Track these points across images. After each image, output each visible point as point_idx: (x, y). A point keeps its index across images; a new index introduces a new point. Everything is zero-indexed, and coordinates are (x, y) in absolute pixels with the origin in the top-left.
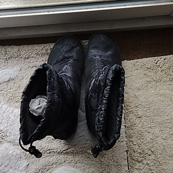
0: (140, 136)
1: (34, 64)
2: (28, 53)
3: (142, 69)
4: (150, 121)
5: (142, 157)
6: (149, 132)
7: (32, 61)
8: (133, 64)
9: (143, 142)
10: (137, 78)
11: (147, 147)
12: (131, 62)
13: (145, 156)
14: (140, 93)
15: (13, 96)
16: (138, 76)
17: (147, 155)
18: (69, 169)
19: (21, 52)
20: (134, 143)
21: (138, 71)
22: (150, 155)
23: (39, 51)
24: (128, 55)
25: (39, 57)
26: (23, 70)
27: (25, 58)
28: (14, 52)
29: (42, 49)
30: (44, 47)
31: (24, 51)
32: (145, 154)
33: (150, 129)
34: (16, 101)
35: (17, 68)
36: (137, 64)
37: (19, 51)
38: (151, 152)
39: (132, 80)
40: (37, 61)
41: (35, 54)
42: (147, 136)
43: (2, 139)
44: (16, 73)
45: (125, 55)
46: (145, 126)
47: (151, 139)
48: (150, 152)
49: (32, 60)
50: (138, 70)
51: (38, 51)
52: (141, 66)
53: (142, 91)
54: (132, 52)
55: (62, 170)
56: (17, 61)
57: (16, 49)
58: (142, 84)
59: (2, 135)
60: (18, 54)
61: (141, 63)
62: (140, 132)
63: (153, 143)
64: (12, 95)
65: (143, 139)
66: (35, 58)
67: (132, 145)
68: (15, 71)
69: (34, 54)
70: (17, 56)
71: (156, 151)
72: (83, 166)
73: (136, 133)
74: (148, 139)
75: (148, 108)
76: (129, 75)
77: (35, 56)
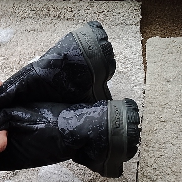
0: (159, 146)
1: (32, 26)
2: (25, 11)
3: (179, 53)
4: (178, 129)
5: (157, 175)
6: (174, 143)
7: (30, 23)
8: (167, 44)
9: (162, 156)
10: (169, 65)
11: (167, 164)
12: (164, 41)
13: (162, 175)
14: (170, 87)
15: (4, 66)
16: (171, 63)
17: (165, 173)
18: (61, 169)
19: (16, 9)
20: (149, 155)
21: (173, 56)
22: (168, 175)
23: (39, 10)
24: (162, 29)
25: (39, 18)
26: (18, 34)
27: (21, 18)
28: (8, 7)
29: (43, 8)
30: (45, 5)
31: (20, 8)
32: (162, 173)
33: (176, 140)
34: (6, 72)
35: (10, 30)
36: (174, 44)
37: (14, 6)
38: (172, 171)
39: (162, 67)
40: (36, 24)
41: (34, 13)
42: (169, 149)
44: (10, 37)
45: (158, 28)
46: (169, 135)
47: (174, 154)
48: (169, 171)
49: (30, 21)
50: (173, 54)
51: (37, 9)
52: (179, 48)
53: (174, 86)
54: (170, 26)
55: (52, 169)
56: (12, 21)
57: (10, 4)
58: (176, 75)
60: (13, 11)
61: (179, 44)
62: (161, 141)
63: (176, 160)
64: (2, 64)
65: (163, 152)
66: (34, 19)
67: (147, 156)
68: (8, 34)
69: (32, 13)
70: (11, 14)
71: (179, 171)
72: (78, 170)
73: (154, 141)
74: (171, 153)
75: (179, 111)
76: (159, 60)
77: (34, 15)
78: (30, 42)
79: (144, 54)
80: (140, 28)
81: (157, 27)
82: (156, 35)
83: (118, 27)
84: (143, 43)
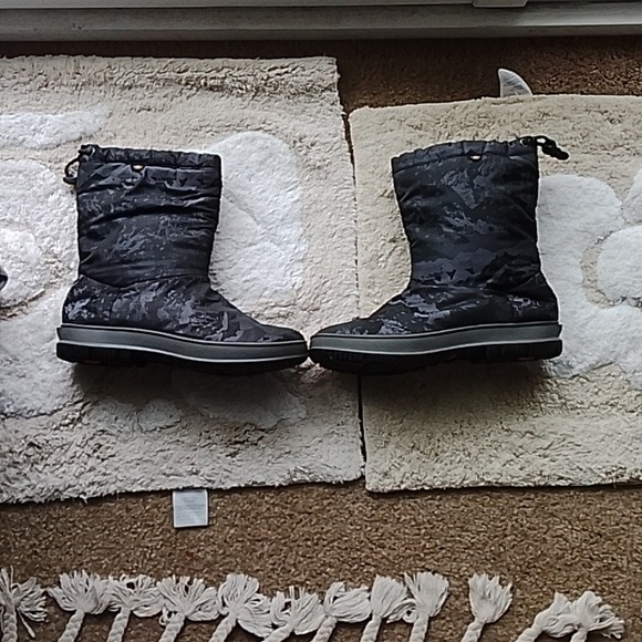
1: (145, 102)
2: (132, 74)
7: (140, 96)
12: (378, 112)
19: (114, 72)
21: (394, 135)
23: (159, 72)
24: (372, 96)
25: (157, 86)
26: (116, 116)
27: (124, 88)
28: (97, 69)
31: (122, 69)
35: (105, 109)
37: (109, 67)
39: (379, 153)
40: (152, 97)
41: (149, 78)
43: (57, 277)
44: (100, 122)
45: (365, 95)
49: (139, 93)
50: (394, 132)
51: (156, 70)
56: (103, 93)
57: (102, 64)
59: (57, 267)
60: (108, 75)
66: (148, 88)
68: (96, 117)
69: (145, 78)
70: (103, 80)
76: (372, 142)
77: (148, 82)
78: (142, 131)
79: (348, 138)
80: (339, 95)
81: (365, 92)
82: (363, 105)
83: (302, 98)
84: (345, 118)
